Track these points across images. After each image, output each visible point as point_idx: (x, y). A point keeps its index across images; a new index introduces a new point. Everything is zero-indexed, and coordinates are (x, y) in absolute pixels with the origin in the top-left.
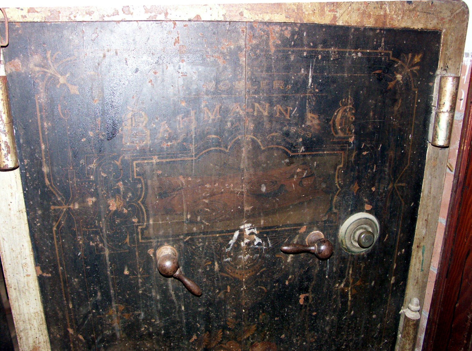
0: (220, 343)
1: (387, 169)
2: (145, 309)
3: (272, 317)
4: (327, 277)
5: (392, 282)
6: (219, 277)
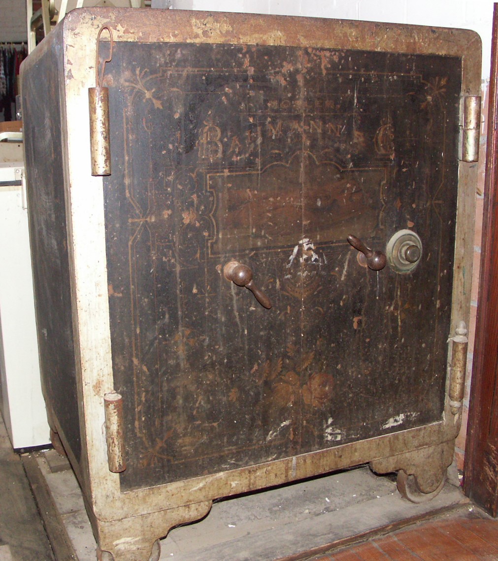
0: (280, 374)
1: (424, 186)
2: (209, 333)
3: (328, 344)
4: (377, 298)
5: (437, 306)
6: (280, 295)
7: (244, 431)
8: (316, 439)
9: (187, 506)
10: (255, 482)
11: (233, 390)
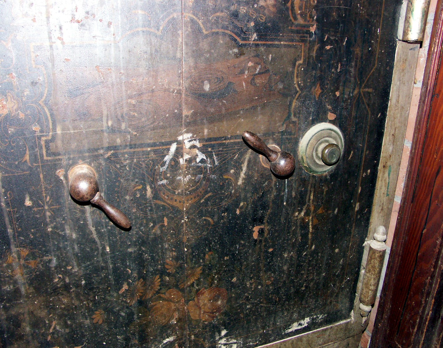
0: (158, 292)
1: (352, 70)
2: (57, 253)
3: (221, 257)
4: (285, 204)
5: (356, 209)
6: (154, 206)
11: (97, 312)
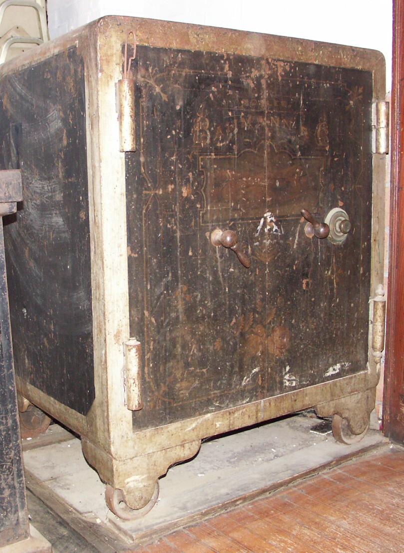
0: (251, 327)
1: (349, 173)
2: (201, 291)
3: (286, 302)
4: (319, 264)
5: (361, 272)
6: (251, 259)
7: (225, 377)
8: (278, 385)
9: (183, 446)
10: (233, 422)
11: (217, 340)
